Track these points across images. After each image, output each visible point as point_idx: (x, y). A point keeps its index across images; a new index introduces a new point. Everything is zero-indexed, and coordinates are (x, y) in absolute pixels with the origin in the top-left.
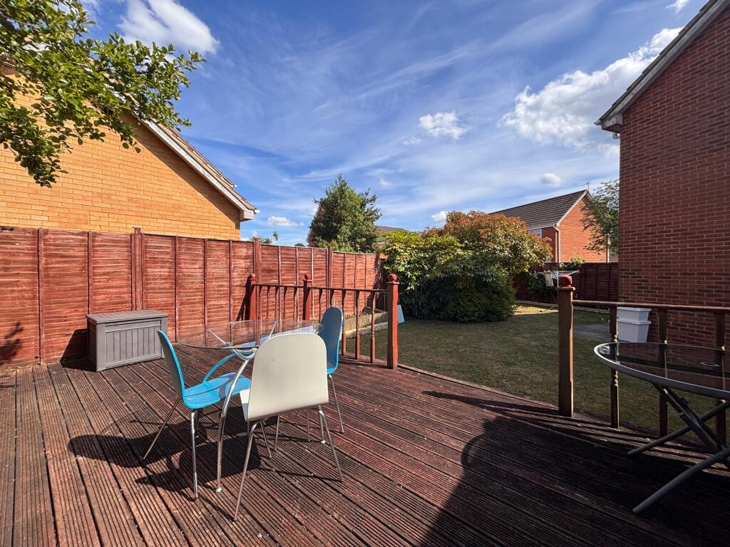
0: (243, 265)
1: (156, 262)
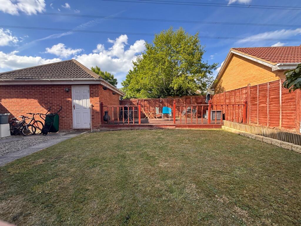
1: (227, 99)
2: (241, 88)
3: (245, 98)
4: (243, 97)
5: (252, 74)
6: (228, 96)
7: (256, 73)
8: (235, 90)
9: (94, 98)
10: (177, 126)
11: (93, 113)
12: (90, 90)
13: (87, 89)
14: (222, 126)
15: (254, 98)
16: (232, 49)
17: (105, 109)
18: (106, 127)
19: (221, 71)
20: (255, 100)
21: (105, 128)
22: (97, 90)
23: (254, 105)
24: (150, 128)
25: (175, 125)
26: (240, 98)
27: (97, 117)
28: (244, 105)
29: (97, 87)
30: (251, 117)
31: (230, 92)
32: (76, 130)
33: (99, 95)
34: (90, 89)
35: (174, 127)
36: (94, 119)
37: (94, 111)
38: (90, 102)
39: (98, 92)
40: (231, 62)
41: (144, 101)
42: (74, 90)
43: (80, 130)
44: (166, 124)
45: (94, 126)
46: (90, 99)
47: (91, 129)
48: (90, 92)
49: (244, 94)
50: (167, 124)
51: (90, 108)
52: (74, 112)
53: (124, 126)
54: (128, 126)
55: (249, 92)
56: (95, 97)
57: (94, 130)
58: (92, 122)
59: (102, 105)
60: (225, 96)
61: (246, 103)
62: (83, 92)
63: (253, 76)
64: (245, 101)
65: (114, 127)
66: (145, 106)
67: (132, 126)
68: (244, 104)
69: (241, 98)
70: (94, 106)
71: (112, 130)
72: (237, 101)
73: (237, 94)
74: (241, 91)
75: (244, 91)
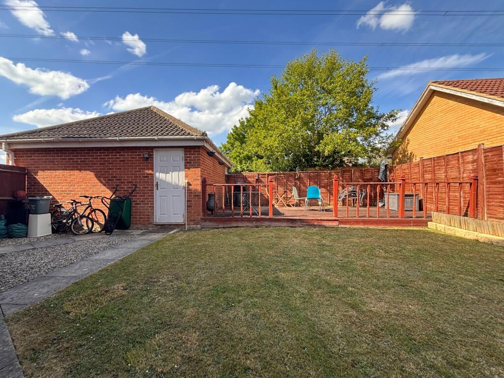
0: (471, 168)
1: (427, 172)
2: (461, 152)
3: (472, 170)
4: (468, 169)
5: (477, 127)
6: (430, 167)
7: (487, 124)
8: (447, 155)
9: (191, 169)
10: (341, 222)
11: (190, 196)
12: (185, 157)
13: (181, 154)
14: (429, 223)
15: (495, 170)
16: (433, 82)
17: (209, 190)
18: (210, 220)
19: (407, 123)
20: (497, 175)
21: (211, 224)
22: (196, 157)
23: (495, 183)
24: (291, 225)
25: (338, 220)
26: (459, 171)
27: (195, 204)
28: (471, 184)
29: (197, 151)
30: (488, 206)
31: (434, 160)
32: (159, 227)
33: (200, 165)
34: (185, 154)
35: (335, 224)
36: (191, 206)
37: (191, 193)
38: (186, 177)
39: (199, 160)
40: (430, 105)
41: (268, 177)
42: (158, 157)
43: (166, 226)
44: (320, 218)
45: (190, 219)
46: (184, 172)
47: (185, 224)
48: (185, 160)
49: (468, 163)
50: (322, 218)
51: (185, 187)
52: (157, 194)
53: (243, 220)
54: (249, 220)
55: (483, 159)
56: (193, 168)
57: (190, 226)
58: (187, 212)
59: (204, 183)
60: (423, 168)
61: (475, 179)
62: (173, 161)
63: (479, 129)
64: (472, 175)
65: (226, 221)
67: (257, 220)
68: (472, 181)
69: (462, 170)
70: (191, 185)
71: (223, 226)
72: (452, 177)
73: (453, 162)
74: (462, 157)
75: (470, 158)
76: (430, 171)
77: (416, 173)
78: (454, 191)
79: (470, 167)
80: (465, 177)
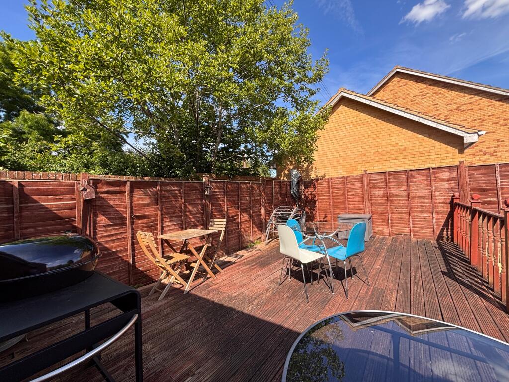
1: (376, 188)
2: (433, 168)
3: (448, 188)
6: (382, 182)
8: (411, 170)
16: (346, 89)
20: (486, 195)
31: (390, 175)
41: (132, 191)
55: (467, 177)
60: (370, 184)
66: (134, 218)
73: (420, 179)
74: (434, 172)
75: (446, 175)
76: (380, 188)
77: (356, 189)
78: (421, 211)
79: (446, 185)
80: (438, 196)
